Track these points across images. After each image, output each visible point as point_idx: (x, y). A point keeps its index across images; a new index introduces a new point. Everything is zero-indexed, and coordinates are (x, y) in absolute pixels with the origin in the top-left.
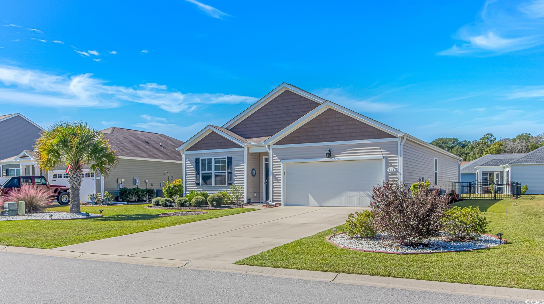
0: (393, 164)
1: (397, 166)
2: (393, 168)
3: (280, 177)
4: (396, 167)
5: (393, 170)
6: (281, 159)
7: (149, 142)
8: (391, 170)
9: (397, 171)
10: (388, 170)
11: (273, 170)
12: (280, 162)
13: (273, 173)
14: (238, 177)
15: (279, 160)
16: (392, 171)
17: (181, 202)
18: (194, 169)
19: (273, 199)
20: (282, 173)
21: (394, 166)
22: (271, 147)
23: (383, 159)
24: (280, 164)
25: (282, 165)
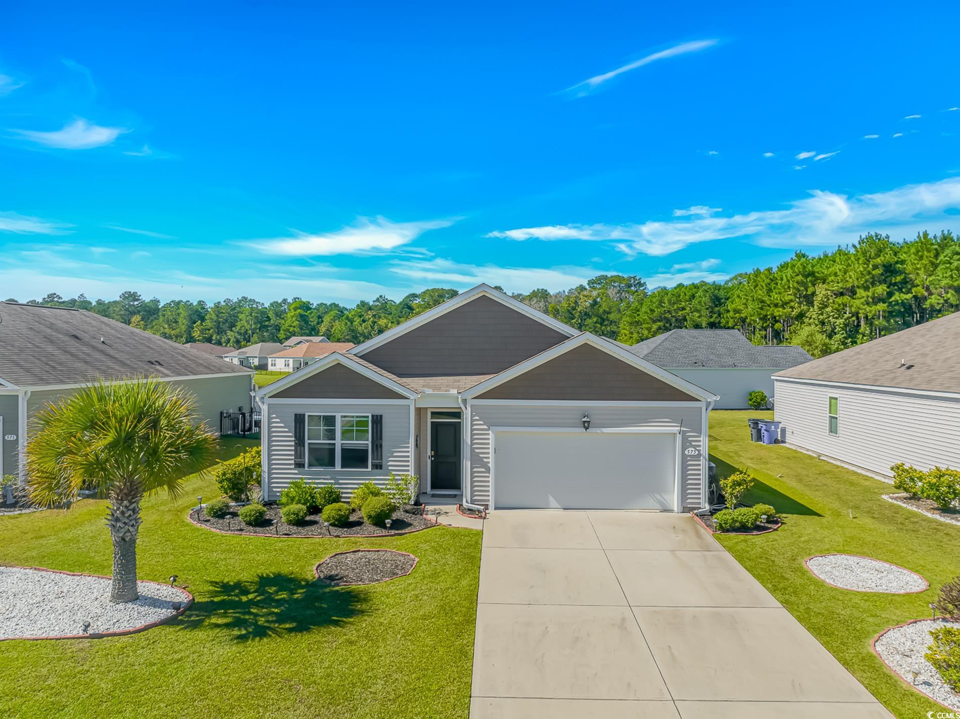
0: (693, 443)
1: (700, 446)
2: (694, 450)
3: (489, 458)
4: (698, 448)
5: (693, 452)
6: (490, 424)
7: (78, 335)
8: (690, 452)
9: (699, 455)
10: (686, 452)
11: (472, 444)
12: (488, 430)
13: (472, 450)
14: (395, 454)
15: (486, 427)
16: (693, 454)
17: (297, 516)
18: (291, 434)
19: (472, 495)
20: (491, 451)
21: (695, 447)
22: (470, 402)
23: (678, 435)
24: (489, 434)
25: (491, 436)
